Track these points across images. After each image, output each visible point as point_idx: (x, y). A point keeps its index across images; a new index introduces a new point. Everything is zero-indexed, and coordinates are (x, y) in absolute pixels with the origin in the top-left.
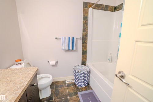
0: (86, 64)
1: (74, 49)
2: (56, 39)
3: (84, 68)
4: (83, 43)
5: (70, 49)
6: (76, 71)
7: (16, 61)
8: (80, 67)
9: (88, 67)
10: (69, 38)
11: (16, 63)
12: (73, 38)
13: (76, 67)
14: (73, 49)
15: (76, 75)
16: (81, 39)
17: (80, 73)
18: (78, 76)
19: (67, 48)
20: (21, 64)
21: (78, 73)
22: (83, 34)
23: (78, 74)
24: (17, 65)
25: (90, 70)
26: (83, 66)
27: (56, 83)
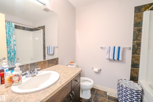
0: (137, 81)
1: (120, 59)
2: (101, 48)
3: (133, 85)
4: (133, 54)
5: (115, 59)
6: (120, 85)
7: (71, 62)
8: (128, 83)
9: (140, 86)
10: (114, 47)
11: (71, 63)
12: (119, 48)
13: (122, 81)
14: (118, 59)
15: (120, 89)
16: (130, 49)
17: (124, 88)
18: (122, 91)
19: (111, 57)
20: (73, 65)
21: (122, 87)
22: (133, 43)
23: (123, 89)
24: (71, 65)
25: (143, 90)
26: (132, 82)
27: (97, 91)
